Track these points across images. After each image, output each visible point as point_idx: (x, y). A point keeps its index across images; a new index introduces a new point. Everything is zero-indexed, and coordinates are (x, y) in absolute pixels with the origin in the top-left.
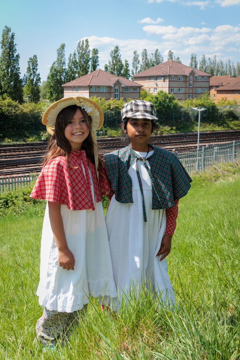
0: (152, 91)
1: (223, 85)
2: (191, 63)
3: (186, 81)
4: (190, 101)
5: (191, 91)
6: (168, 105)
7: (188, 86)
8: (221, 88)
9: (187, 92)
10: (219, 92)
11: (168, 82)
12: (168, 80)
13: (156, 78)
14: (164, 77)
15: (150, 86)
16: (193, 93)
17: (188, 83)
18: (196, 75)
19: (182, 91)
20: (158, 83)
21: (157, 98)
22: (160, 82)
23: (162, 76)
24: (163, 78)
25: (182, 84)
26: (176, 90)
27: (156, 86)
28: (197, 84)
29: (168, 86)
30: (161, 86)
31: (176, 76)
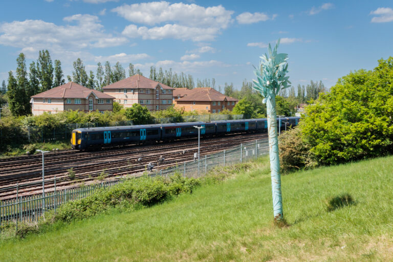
0: (122, 102)
1: (181, 96)
2: (151, 75)
3: (153, 94)
4: (160, 112)
5: (157, 103)
6: (143, 117)
7: (155, 98)
8: (179, 99)
9: (155, 103)
10: (179, 102)
11: (137, 95)
12: (137, 93)
13: (126, 90)
14: (134, 90)
15: (120, 98)
16: (159, 105)
17: (155, 96)
18: (162, 89)
19: (150, 102)
20: (127, 95)
21: (132, 110)
22: (130, 95)
23: (132, 89)
24: (132, 91)
25: (150, 97)
26: (144, 102)
27: (126, 98)
28: (162, 97)
29: (137, 98)
30: (131, 98)
31: (144, 89)
